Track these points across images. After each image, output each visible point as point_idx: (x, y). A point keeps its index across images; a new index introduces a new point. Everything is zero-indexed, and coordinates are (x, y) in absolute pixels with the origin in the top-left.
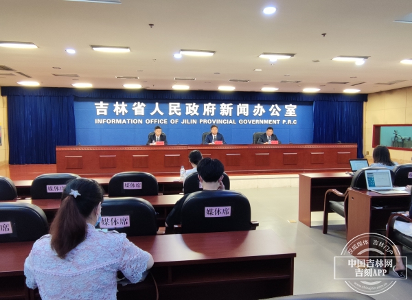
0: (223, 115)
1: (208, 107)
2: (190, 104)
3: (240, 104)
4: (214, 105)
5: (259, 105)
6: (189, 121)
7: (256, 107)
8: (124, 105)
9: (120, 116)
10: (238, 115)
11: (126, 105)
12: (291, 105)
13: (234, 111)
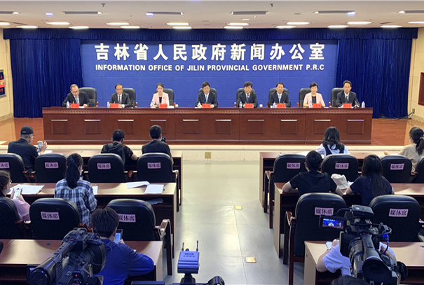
0: (234, 59)
1: (217, 49)
2: (196, 46)
3: (254, 45)
4: (225, 46)
5: (277, 44)
6: (196, 68)
7: (273, 47)
8: (125, 47)
9: (122, 62)
10: (252, 59)
11: (128, 48)
12: (317, 45)
13: (248, 54)
